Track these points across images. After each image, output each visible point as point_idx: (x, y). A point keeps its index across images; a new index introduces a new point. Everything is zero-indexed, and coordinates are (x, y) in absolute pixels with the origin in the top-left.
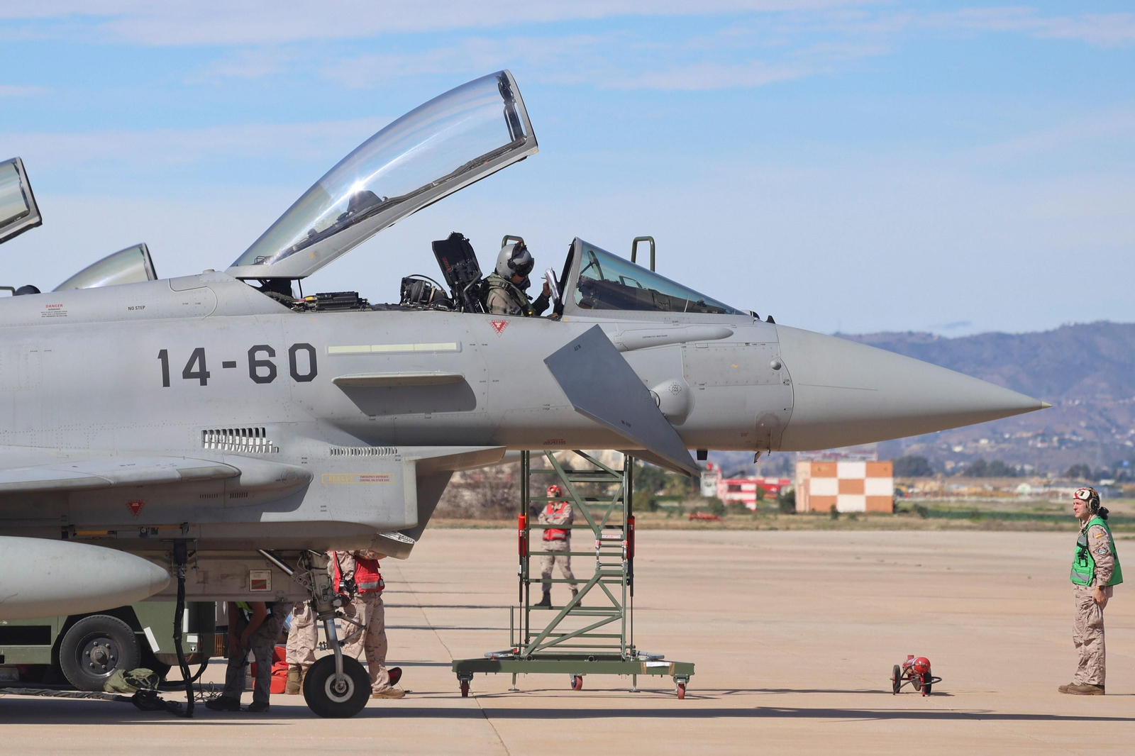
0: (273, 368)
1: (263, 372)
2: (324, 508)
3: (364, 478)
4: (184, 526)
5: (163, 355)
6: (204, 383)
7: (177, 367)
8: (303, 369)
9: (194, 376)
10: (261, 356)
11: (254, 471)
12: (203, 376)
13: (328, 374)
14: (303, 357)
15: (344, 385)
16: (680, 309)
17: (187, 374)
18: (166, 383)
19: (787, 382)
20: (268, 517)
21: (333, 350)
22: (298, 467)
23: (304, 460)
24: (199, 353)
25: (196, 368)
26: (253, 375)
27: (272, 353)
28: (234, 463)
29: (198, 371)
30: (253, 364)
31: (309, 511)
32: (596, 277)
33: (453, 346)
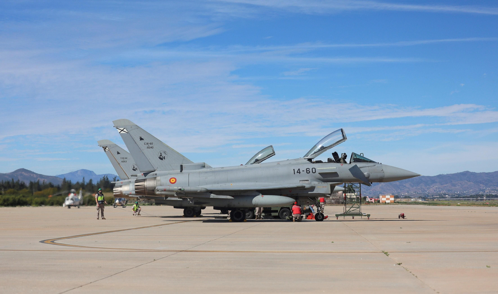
0: (310, 171)
1: (308, 172)
2: (317, 191)
3: (323, 187)
4: (297, 194)
5: (294, 170)
6: (300, 174)
7: (296, 171)
8: (314, 171)
9: (298, 173)
10: (308, 170)
11: (307, 186)
12: (300, 173)
13: (317, 172)
14: (314, 170)
15: (320, 174)
16: (368, 162)
17: (297, 172)
18: (294, 174)
19: (383, 172)
20: (309, 193)
21: (318, 169)
22: (313, 185)
23: (314, 184)
24: (299, 169)
25: (299, 172)
26: (307, 172)
27: (309, 169)
28: (304, 185)
29: (299, 171)
30: (307, 171)
31: (315, 192)
32: (356, 158)
33: (335, 168)
